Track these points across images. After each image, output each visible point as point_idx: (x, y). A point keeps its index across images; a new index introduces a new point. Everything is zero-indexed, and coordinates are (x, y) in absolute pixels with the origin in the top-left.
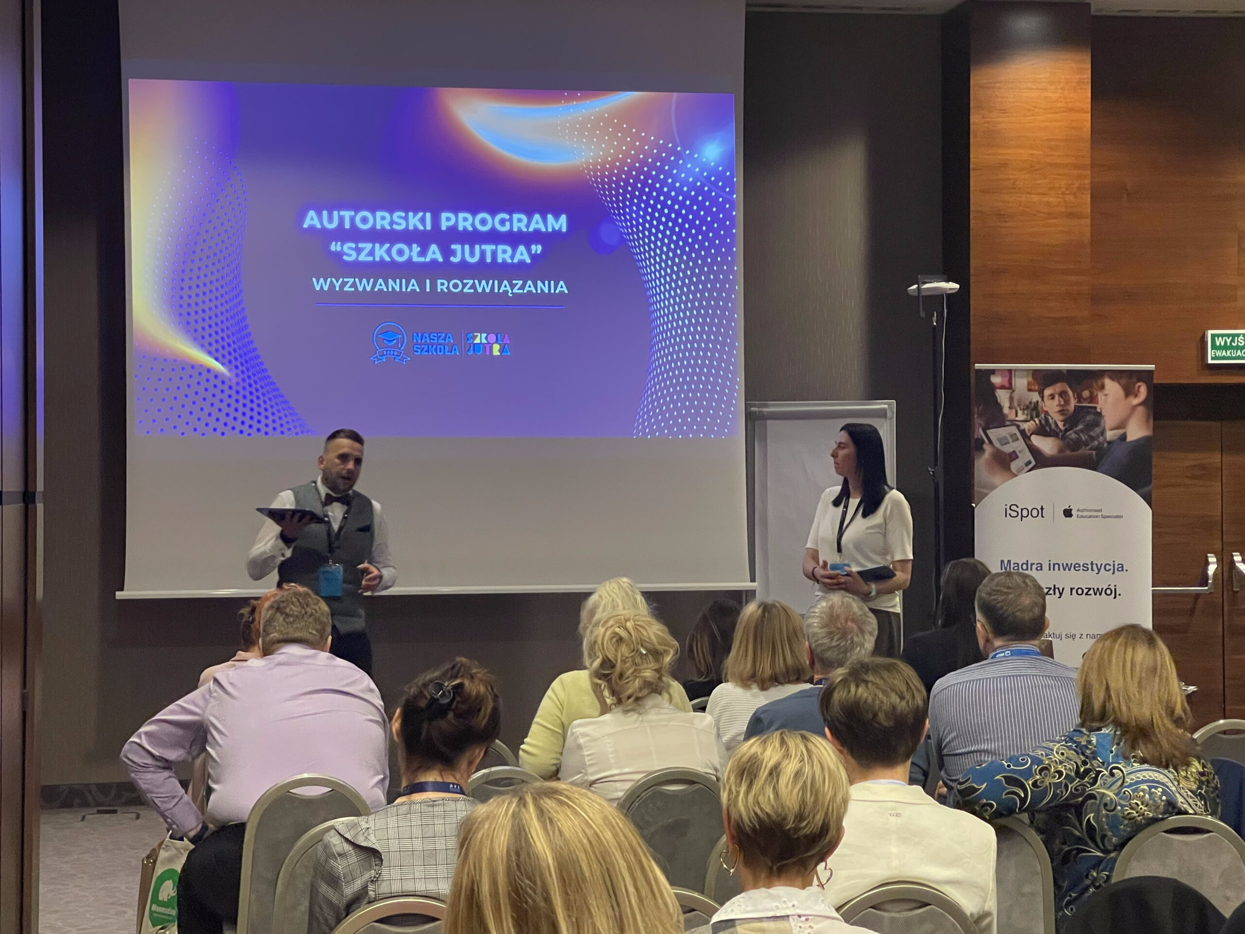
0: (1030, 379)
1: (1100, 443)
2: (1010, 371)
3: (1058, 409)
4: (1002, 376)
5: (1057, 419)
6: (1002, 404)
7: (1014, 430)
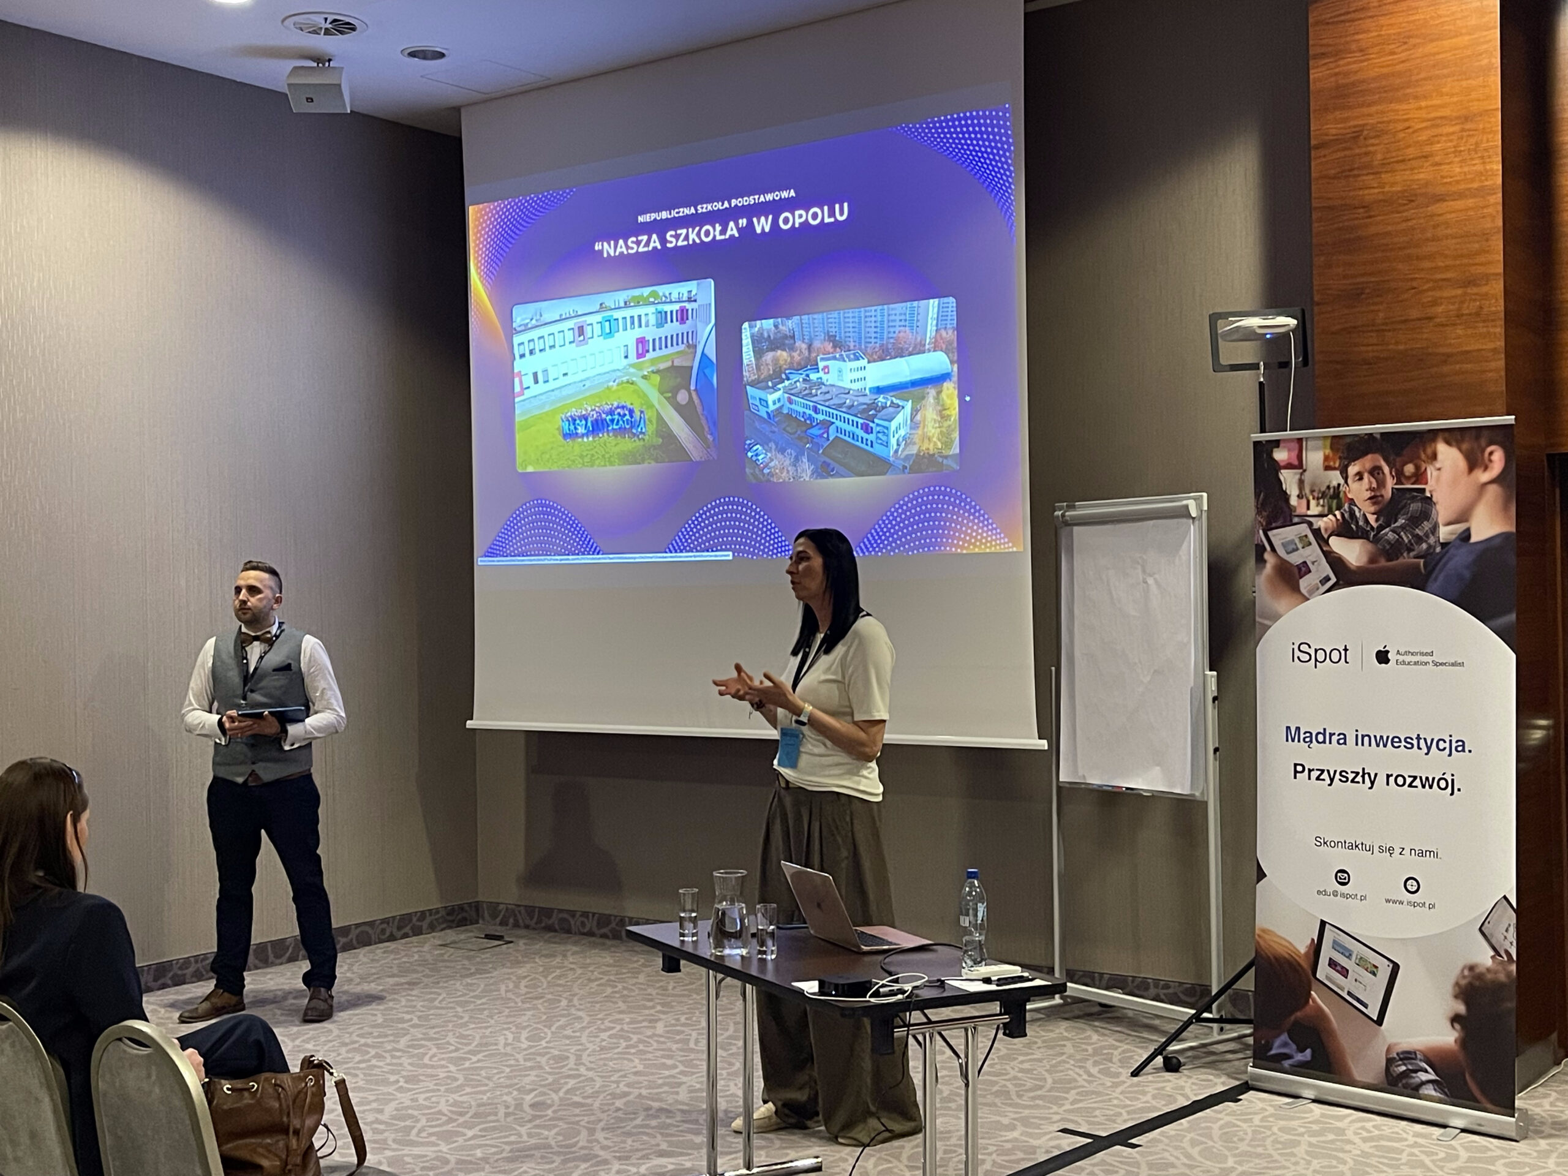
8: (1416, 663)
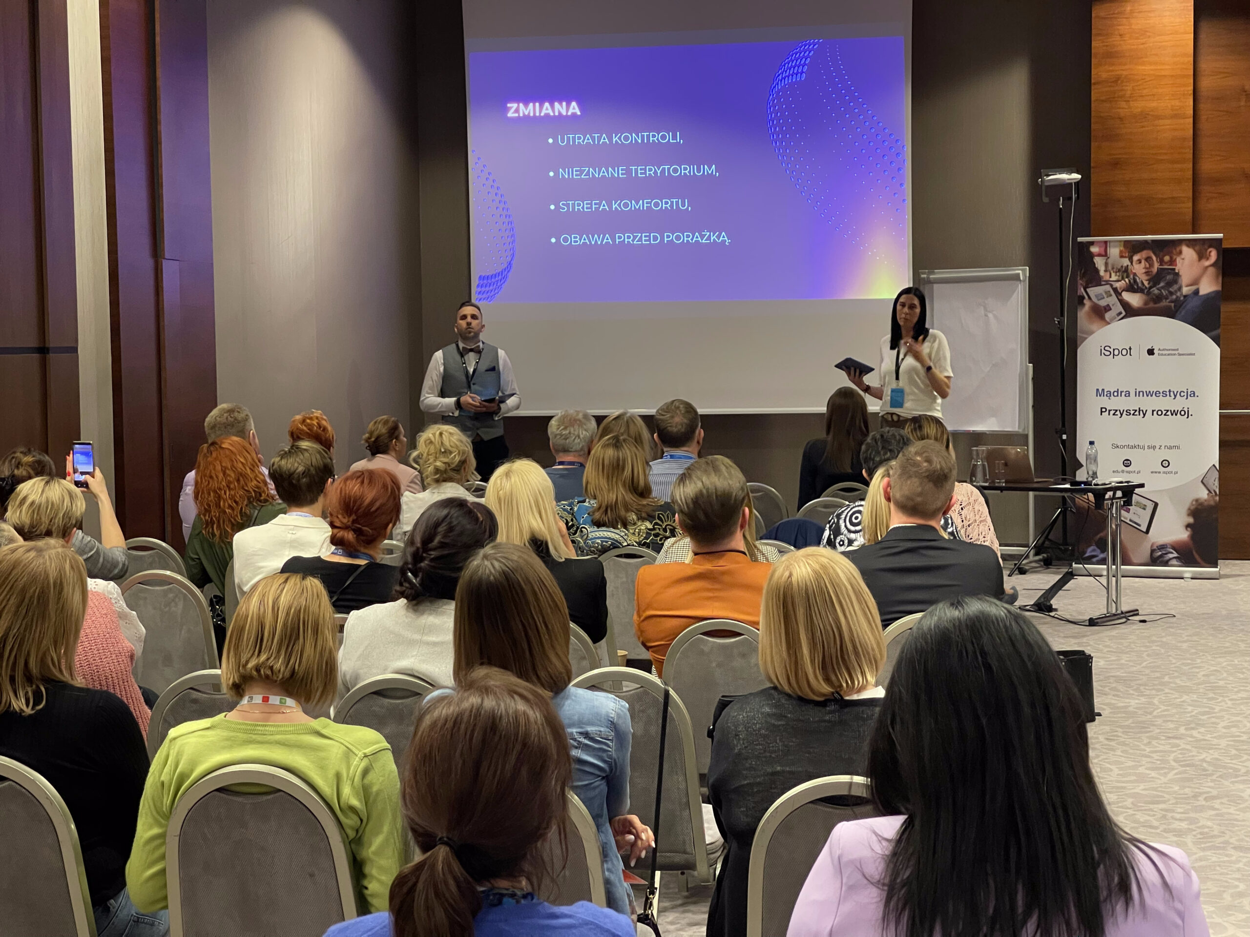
0: (1122, 248)
1: (1177, 297)
2: (1106, 242)
3: (1144, 271)
4: (1100, 247)
5: (1143, 279)
6: (1099, 268)
7: (1108, 288)
8: (1169, 355)
